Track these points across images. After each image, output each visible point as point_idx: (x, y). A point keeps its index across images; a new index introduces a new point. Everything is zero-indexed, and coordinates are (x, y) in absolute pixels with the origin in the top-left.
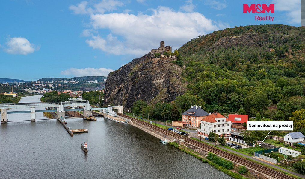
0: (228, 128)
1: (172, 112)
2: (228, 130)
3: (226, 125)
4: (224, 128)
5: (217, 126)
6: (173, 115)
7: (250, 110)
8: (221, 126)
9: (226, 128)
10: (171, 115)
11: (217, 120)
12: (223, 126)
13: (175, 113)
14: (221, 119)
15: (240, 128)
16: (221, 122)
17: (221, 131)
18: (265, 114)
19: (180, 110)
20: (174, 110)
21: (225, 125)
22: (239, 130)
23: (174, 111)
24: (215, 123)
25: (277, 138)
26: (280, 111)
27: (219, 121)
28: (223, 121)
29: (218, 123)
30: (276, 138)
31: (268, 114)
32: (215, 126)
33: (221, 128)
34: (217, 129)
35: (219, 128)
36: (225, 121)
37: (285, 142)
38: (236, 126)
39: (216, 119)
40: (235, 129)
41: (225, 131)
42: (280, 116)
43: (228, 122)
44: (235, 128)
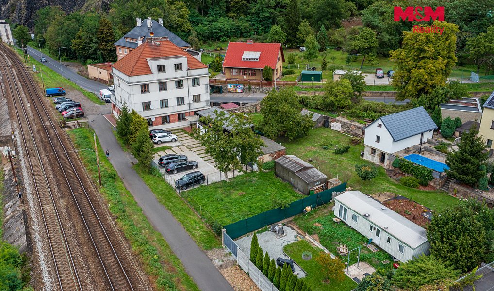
0: (196, 90)
1: (98, 39)
2: (197, 98)
3: (191, 81)
4: (181, 93)
5: (154, 88)
6: (102, 47)
7: (298, 30)
8: (171, 85)
9: (188, 91)
10: (95, 46)
11: (153, 64)
12: (179, 84)
13: (106, 41)
14: (169, 63)
15: (254, 84)
16: (170, 73)
17: (172, 102)
18: (332, 38)
19: (117, 31)
20: (102, 33)
21: (185, 83)
22: (250, 89)
23: (102, 36)
24: (144, 79)
25: (344, 125)
26: (368, 29)
27: (161, 69)
28: (178, 67)
29: (157, 76)
30: (339, 125)
31: (340, 39)
32: (145, 88)
33: (172, 93)
34: (155, 96)
35: (163, 95)
36: (185, 66)
37: (366, 148)
38: (245, 77)
39: (149, 61)
40: (241, 86)
41: (186, 101)
42: (367, 45)
43: (195, 73)
44: (242, 83)
